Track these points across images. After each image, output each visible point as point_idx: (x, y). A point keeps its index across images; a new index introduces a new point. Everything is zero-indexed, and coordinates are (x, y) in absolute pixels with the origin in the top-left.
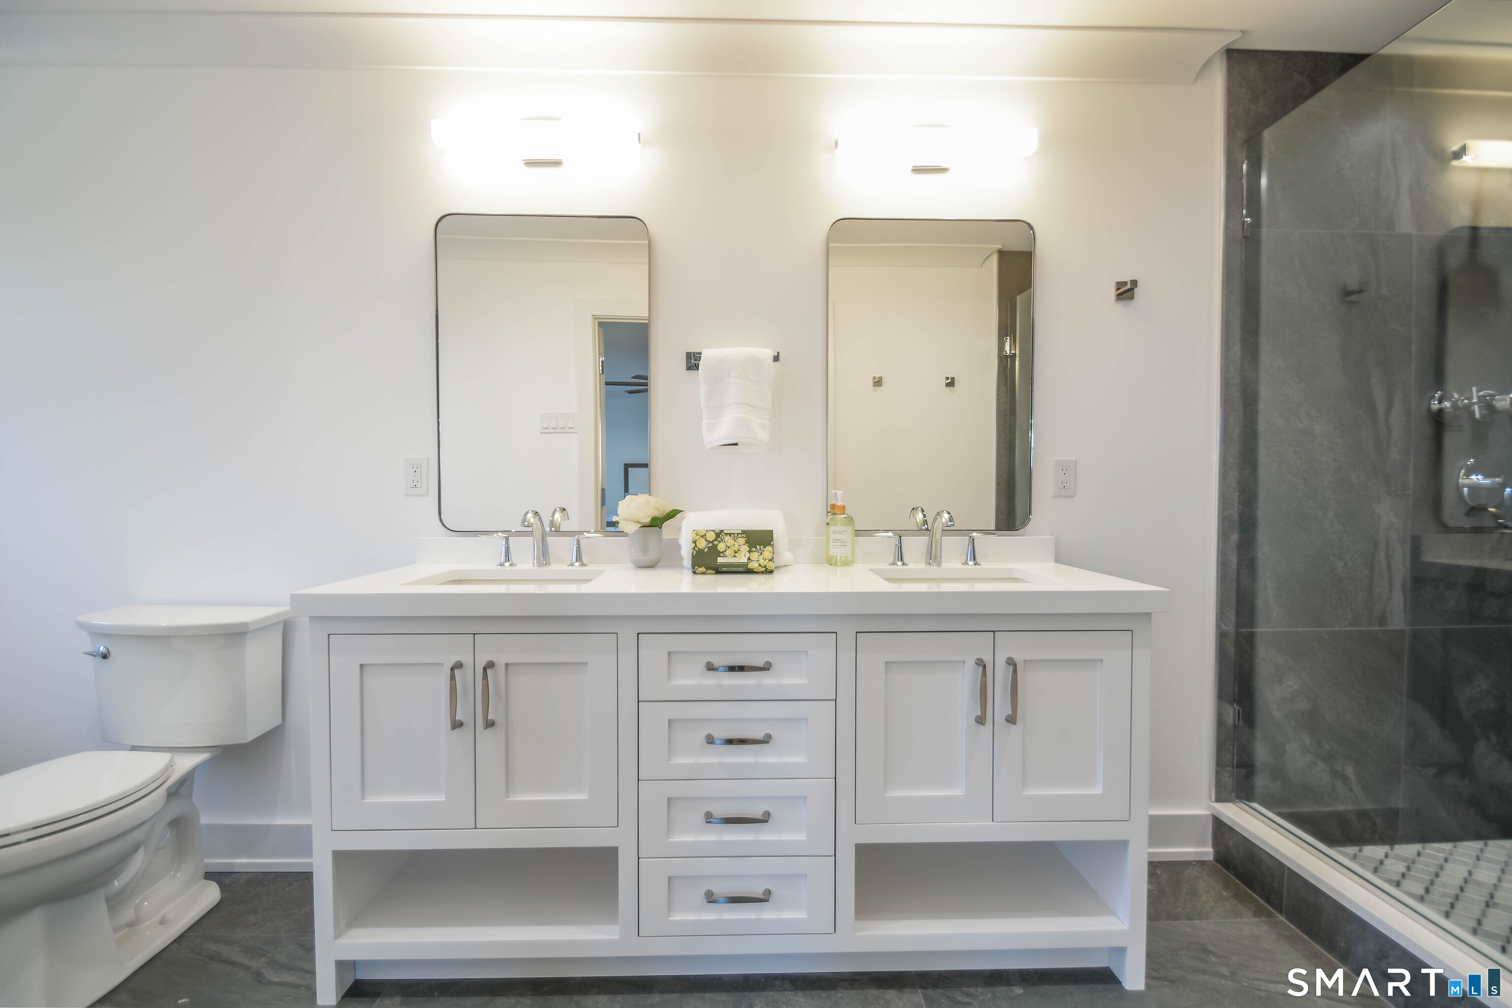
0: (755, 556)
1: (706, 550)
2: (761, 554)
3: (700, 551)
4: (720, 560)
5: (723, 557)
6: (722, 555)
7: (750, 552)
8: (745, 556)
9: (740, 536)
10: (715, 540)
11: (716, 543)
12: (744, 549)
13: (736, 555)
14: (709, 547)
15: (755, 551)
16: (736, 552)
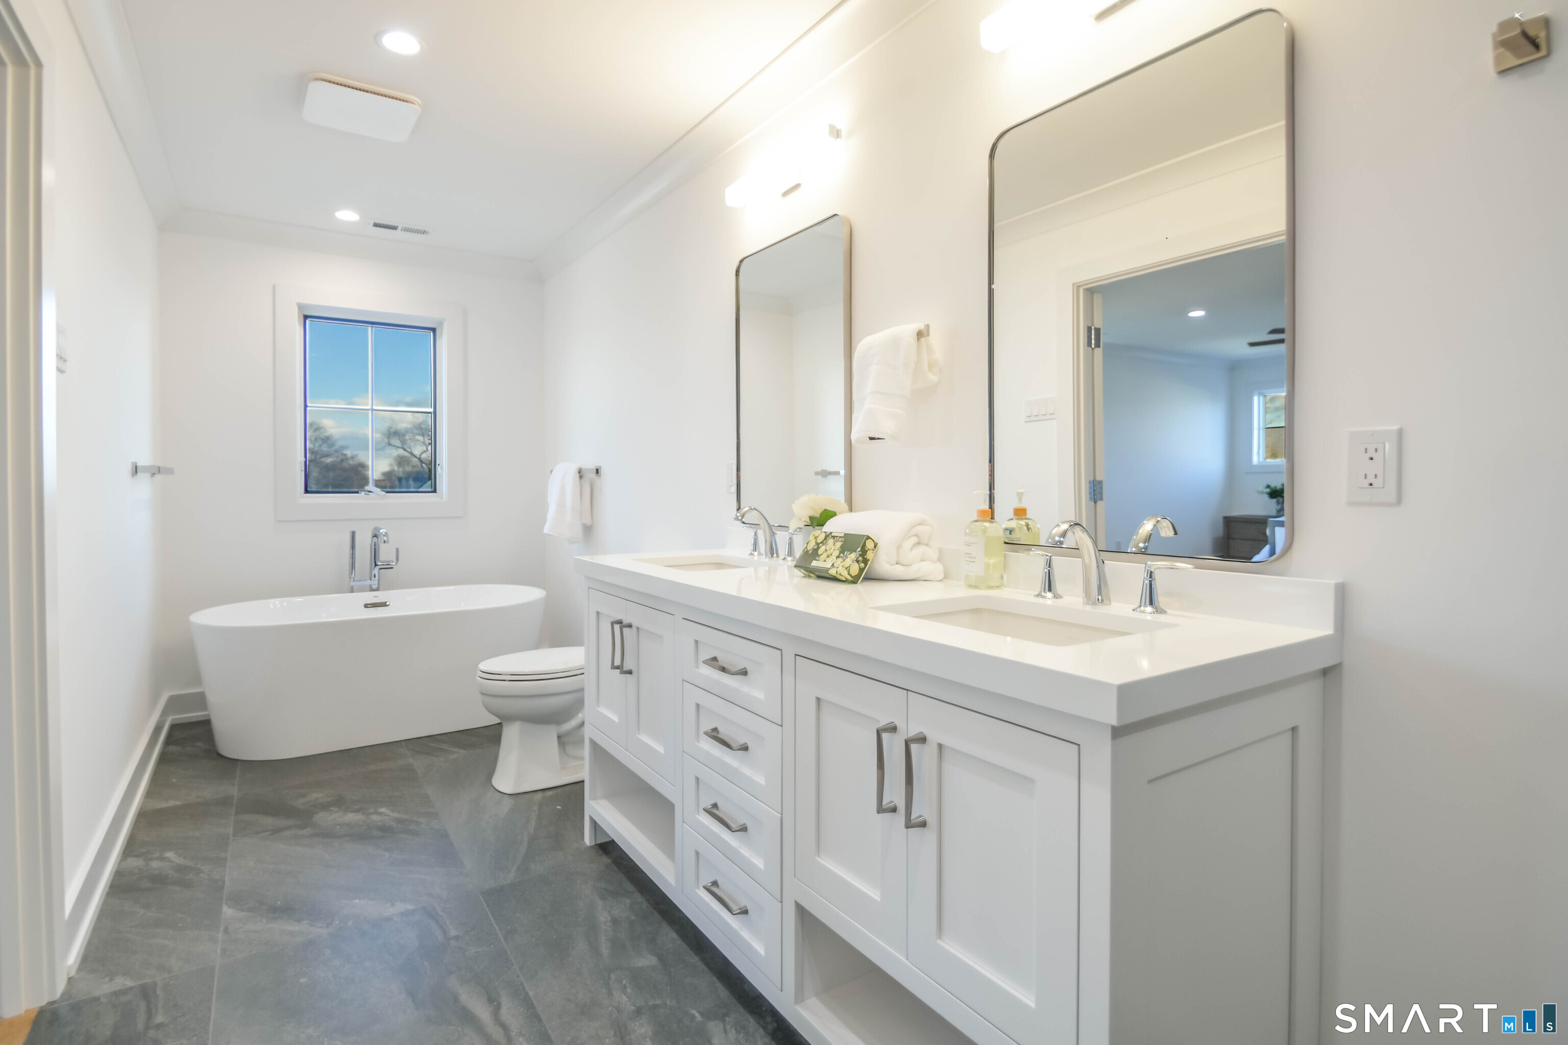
0: (840, 560)
1: (810, 552)
2: (844, 560)
3: (808, 551)
4: (814, 563)
5: (817, 560)
6: (817, 559)
7: (838, 557)
8: (832, 561)
9: (840, 539)
10: (821, 543)
11: (821, 545)
12: (837, 553)
13: (827, 559)
14: (814, 549)
15: (842, 557)
16: (828, 557)
